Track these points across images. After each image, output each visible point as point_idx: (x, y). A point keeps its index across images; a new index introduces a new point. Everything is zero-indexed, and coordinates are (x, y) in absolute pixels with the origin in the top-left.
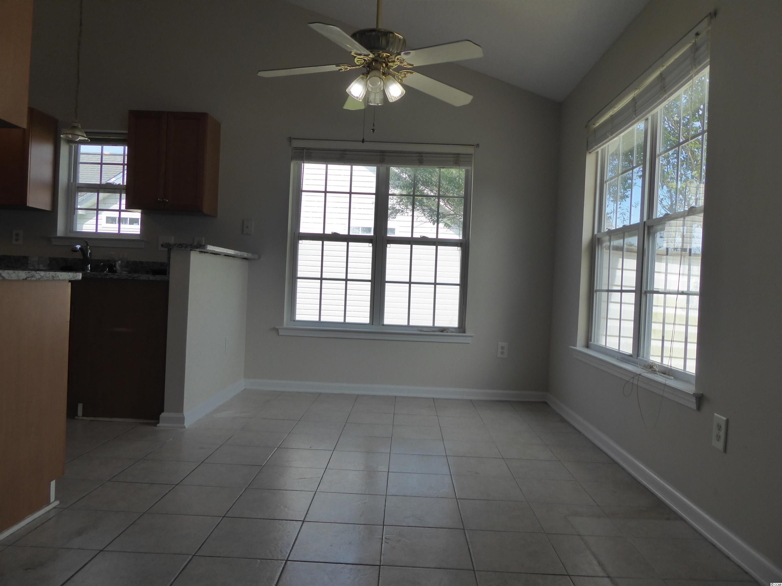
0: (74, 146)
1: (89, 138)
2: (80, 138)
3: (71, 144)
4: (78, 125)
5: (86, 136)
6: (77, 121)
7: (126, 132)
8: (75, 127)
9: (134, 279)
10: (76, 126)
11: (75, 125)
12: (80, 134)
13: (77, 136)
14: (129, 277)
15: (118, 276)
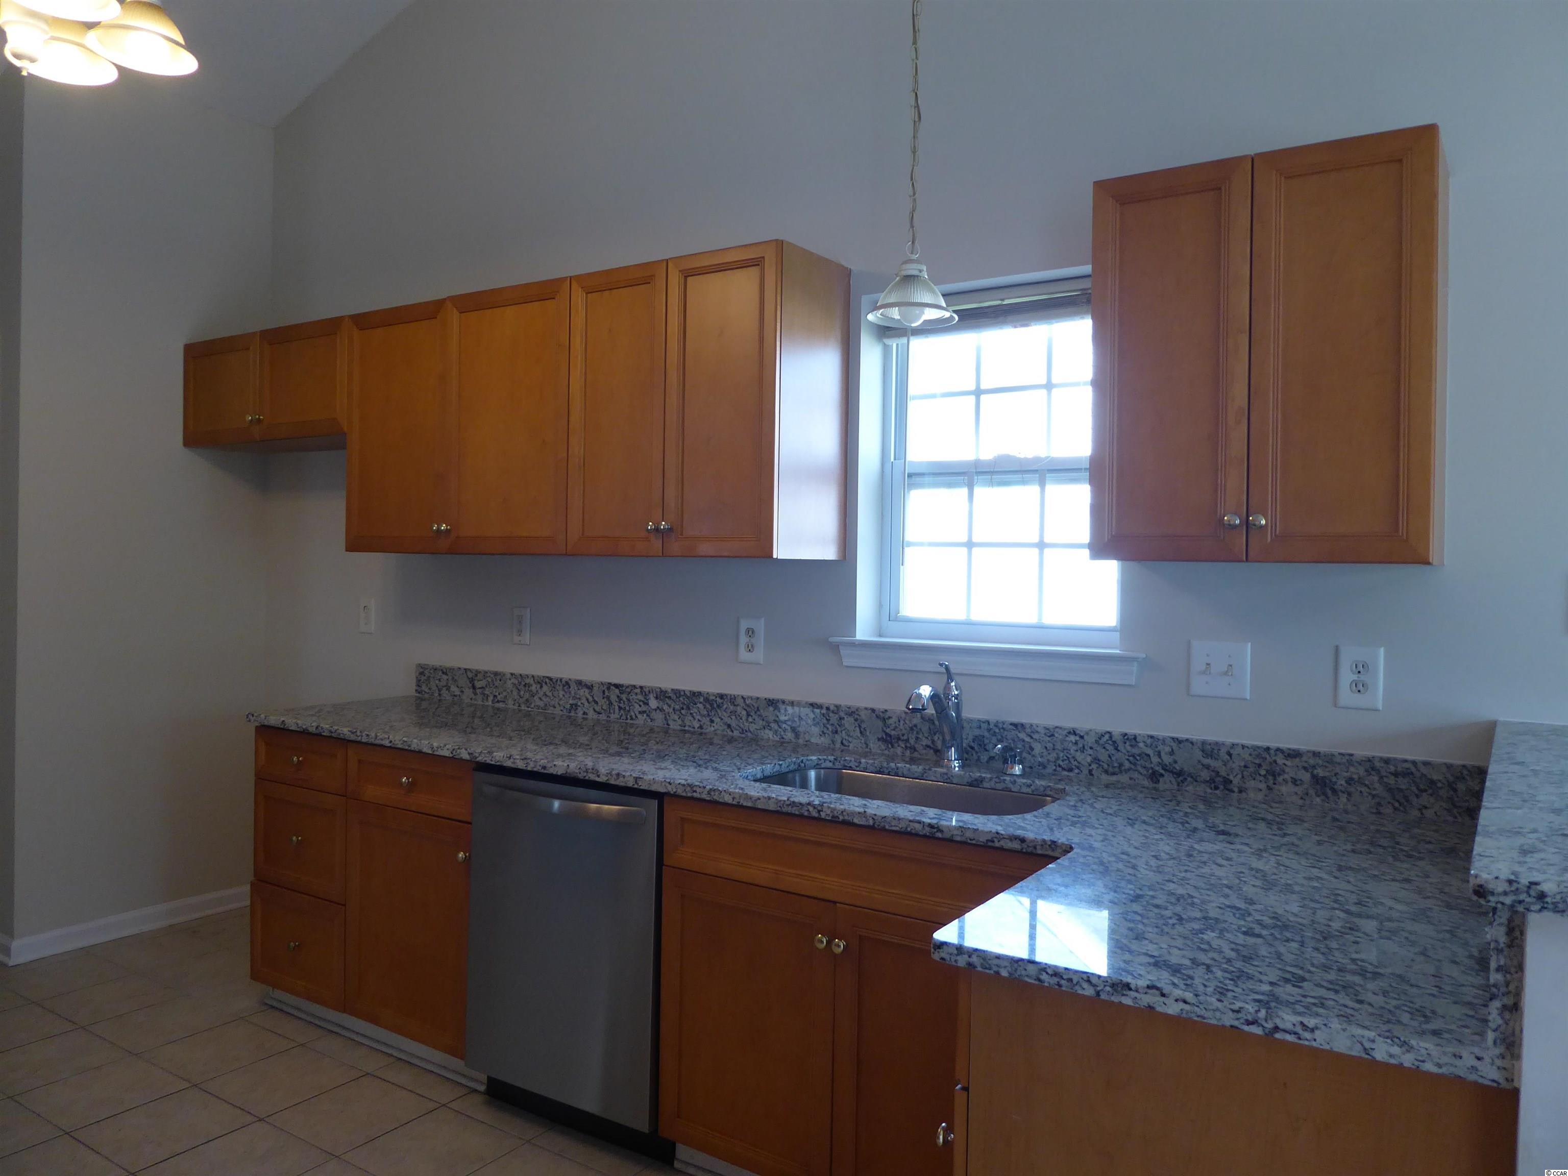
0: (897, 345)
1: (954, 311)
2: (931, 314)
3: (888, 341)
4: (920, 271)
5: (944, 305)
6: (915, 257)
7: (1087, 269)
8: (909, 279)
9: (1278, 1036)
10: (915, 273)
11: (912, 269)
12: (927, 298)
13: (917, 310)
14: (1249, 1023)
15: (1181, 1005)
